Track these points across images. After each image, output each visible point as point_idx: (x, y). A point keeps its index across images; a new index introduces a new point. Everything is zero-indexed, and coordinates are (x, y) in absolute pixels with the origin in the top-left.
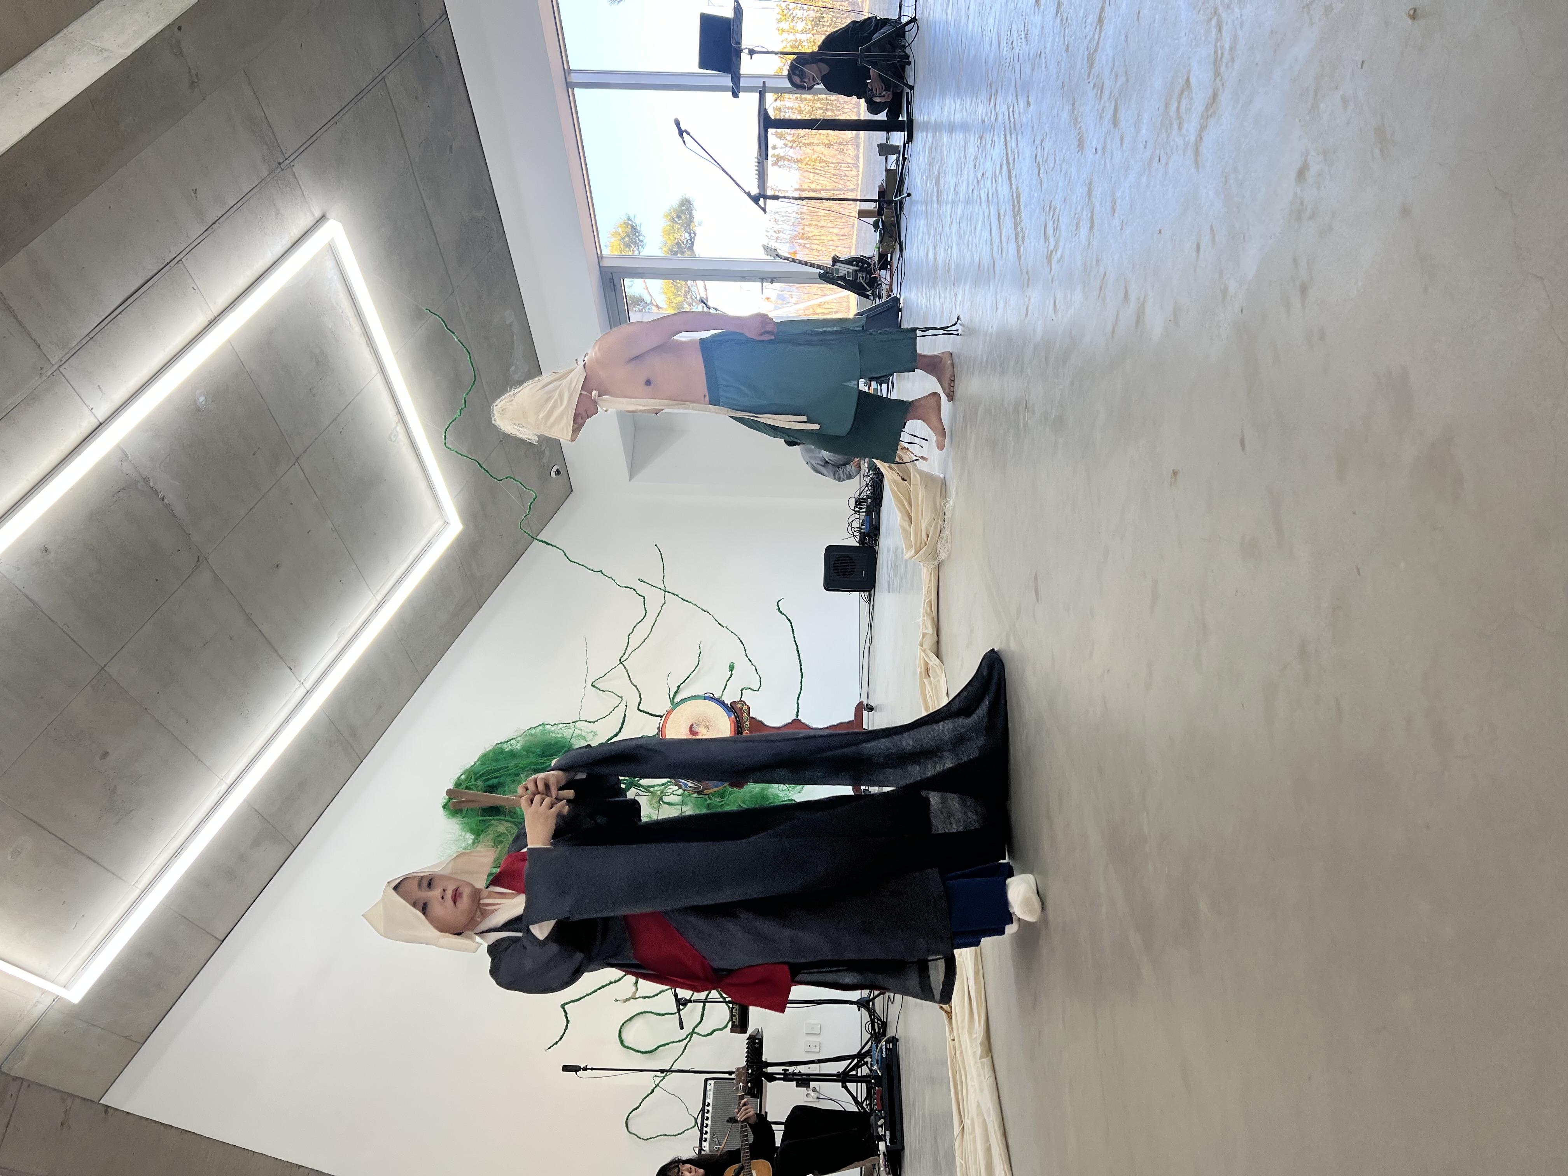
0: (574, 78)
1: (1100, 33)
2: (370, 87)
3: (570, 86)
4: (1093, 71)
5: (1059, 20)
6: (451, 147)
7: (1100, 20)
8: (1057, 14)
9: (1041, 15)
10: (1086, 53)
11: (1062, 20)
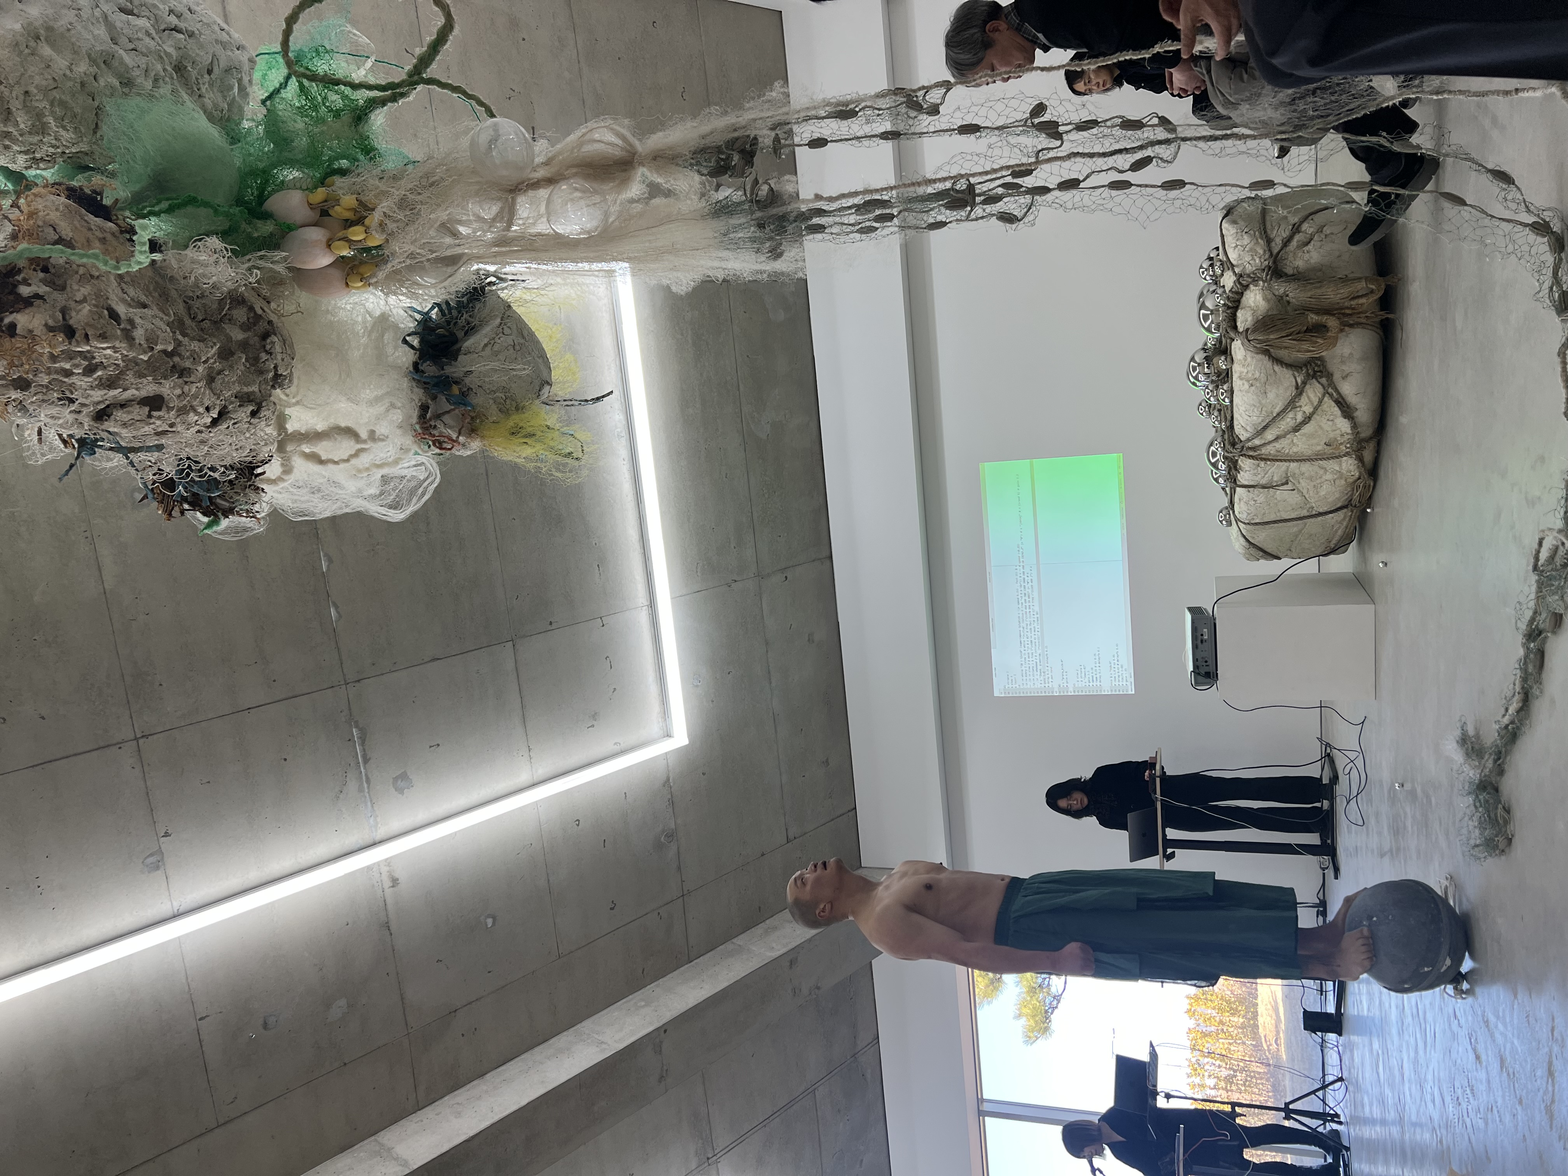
0: (986, 1107)
1: (1553, 1086)
2: (801, 1097)
3: (982, 1114)
4: (1555, 1122)
5: (1505, 1074)
6: (862, 1161)
7: (1551, 1073)
8: (1502, 1070)
9: (1484, 1070)
10: (1542, 1107)
11: (1508, 1074)
